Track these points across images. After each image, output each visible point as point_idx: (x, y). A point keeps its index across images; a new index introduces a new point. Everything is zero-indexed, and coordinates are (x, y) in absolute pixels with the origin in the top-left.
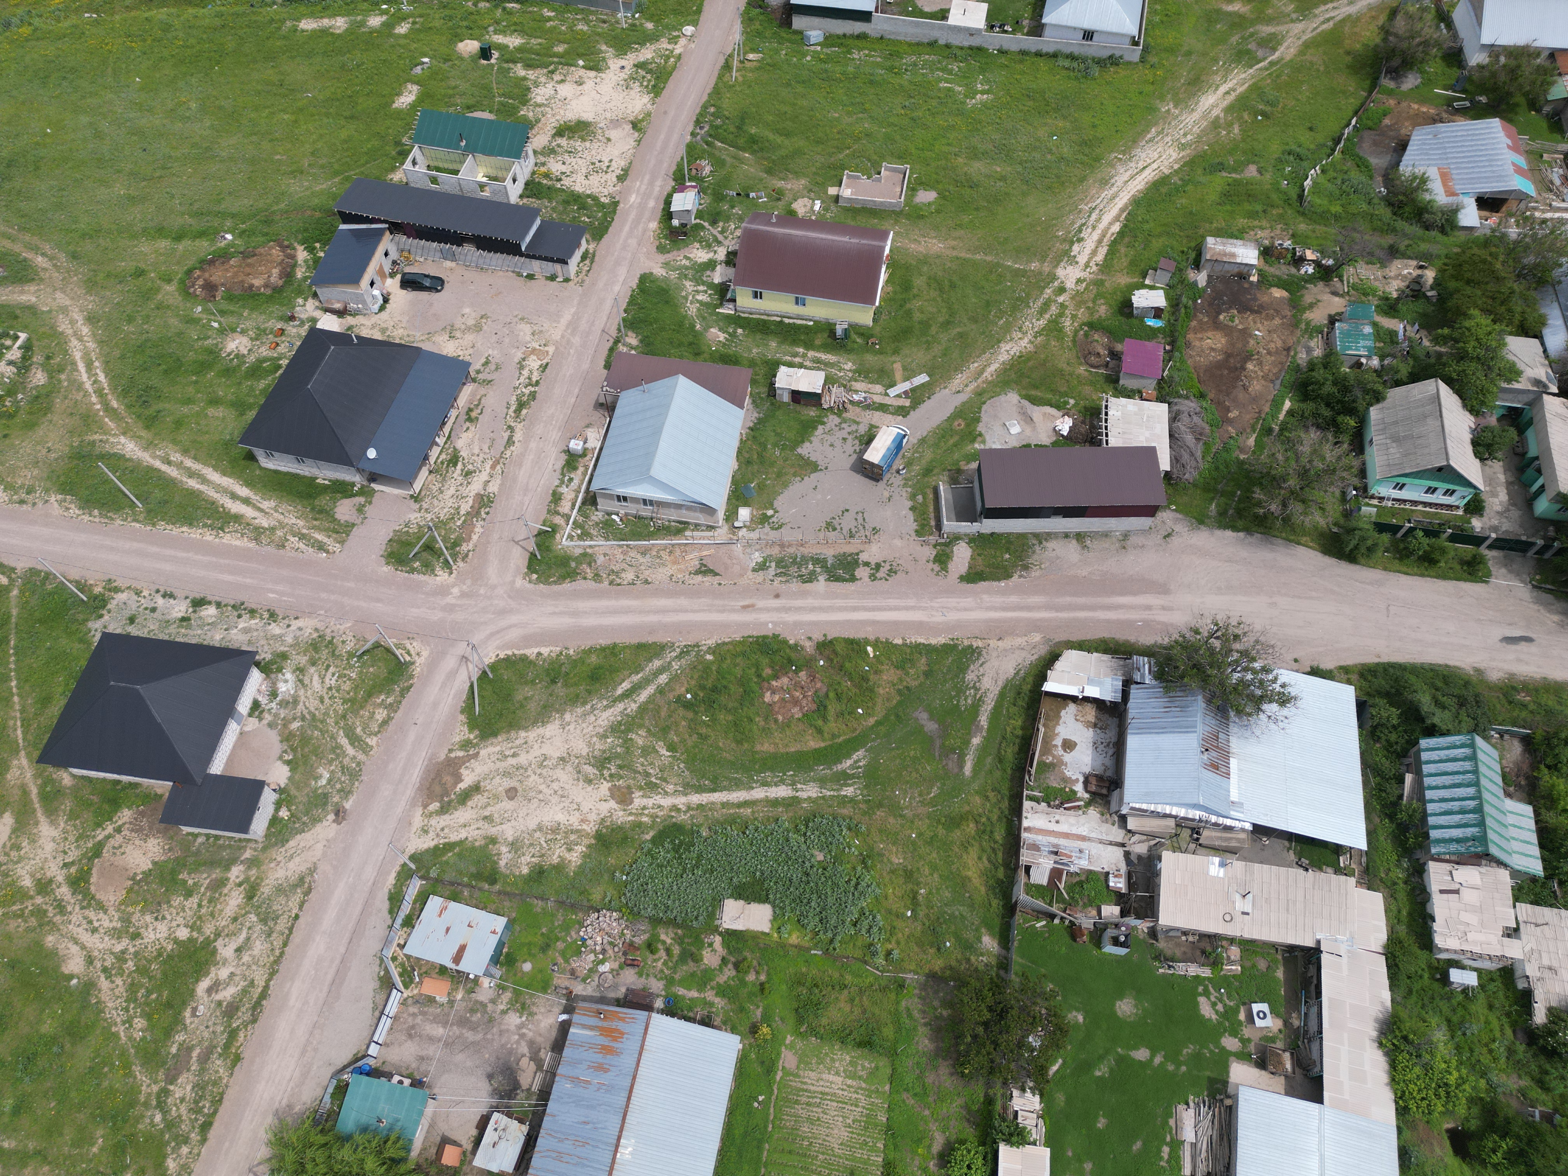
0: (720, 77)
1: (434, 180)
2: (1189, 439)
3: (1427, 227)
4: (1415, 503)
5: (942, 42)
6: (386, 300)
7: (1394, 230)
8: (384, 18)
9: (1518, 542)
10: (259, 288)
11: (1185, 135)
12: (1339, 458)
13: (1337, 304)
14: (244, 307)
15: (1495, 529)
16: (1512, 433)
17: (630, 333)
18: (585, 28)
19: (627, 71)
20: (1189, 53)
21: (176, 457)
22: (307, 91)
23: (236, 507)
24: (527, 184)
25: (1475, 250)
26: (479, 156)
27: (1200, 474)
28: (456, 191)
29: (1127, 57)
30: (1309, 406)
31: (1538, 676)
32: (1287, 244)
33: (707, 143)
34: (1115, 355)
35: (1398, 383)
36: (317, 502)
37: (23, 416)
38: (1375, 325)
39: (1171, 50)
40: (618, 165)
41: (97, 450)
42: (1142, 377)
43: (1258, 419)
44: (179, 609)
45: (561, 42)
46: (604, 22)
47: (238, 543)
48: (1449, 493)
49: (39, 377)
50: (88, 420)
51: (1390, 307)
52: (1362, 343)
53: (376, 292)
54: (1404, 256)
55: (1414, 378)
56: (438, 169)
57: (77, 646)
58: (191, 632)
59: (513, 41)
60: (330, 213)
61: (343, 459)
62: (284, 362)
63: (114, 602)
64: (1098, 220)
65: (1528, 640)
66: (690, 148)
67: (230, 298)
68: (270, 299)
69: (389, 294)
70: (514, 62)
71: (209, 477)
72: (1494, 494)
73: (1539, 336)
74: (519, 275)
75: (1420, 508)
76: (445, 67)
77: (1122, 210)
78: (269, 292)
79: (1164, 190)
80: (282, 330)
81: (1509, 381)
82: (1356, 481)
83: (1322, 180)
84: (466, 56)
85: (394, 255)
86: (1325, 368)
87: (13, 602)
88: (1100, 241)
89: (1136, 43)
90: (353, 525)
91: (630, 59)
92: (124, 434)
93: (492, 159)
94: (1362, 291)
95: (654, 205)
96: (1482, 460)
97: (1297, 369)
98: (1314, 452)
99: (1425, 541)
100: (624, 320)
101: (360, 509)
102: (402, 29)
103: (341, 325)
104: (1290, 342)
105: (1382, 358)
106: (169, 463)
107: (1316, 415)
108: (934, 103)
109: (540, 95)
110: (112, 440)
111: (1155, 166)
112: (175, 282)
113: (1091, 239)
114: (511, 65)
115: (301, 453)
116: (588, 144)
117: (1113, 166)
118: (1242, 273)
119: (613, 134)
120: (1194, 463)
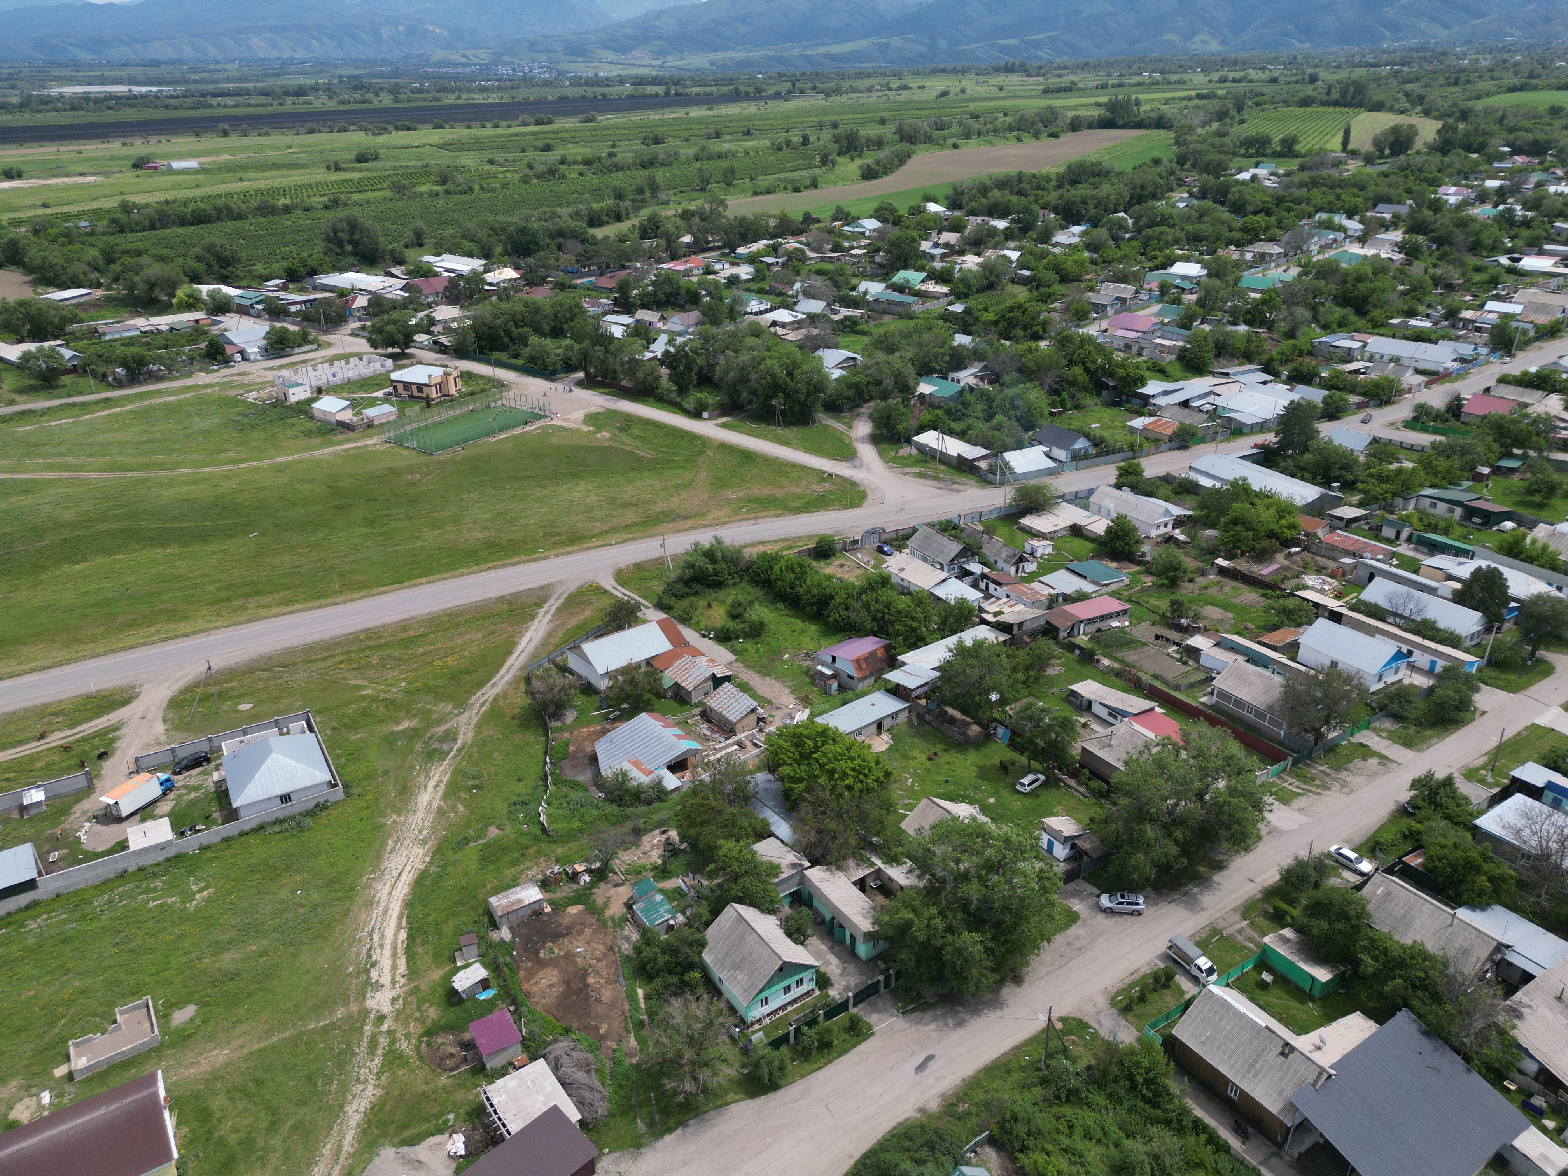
2: (580, 1076)
3: (649, 803)
4: (783, 1007)
5: (132, 869)
7: (628, 817)
9: (869, 987)
11: (420, 832)
12: (708, 1010)
13: (624, 892)
15: (847, 989)
16: (805, 910)
20: (386, 773)
25: (691, 801)
27: (610, 1101)
29: (332, 799)
30: (658, 983)
31: (958, 1082)
32: (557, 869)
34: (468, 1046)
35: (708, 924)
38: (661, 891)
39: (370, 777)
42: (504, 1049)
43: (625, 1020)
48: (800, 983)
51: (663, 872)
52: (662, 910)
54: (647, 831)
55: (716, 912)
64: (382, 937)
65: (930, 1058)
72: (828, 963)
73: (771, 834)
75: (790, 1009)
77: (400, 918)
79: (428, 882)
81: (776, 875)
82: (732, 1020)
83: (552, 810)
86: (648, 944)
88: (394, 955)
89: (335, 785)
94: (635, 872)
96: (802, 943)
97: (629, 959)
98: (687, 1017)
99: (812, 1032)
104: (609, 942)
105: (683, 912)
107: (667, 987)
108: (150, 925)
111: (408, 868)
113: (384, 959)
117: (370, 887)
118: (536, 911)
120: (598, 1096)
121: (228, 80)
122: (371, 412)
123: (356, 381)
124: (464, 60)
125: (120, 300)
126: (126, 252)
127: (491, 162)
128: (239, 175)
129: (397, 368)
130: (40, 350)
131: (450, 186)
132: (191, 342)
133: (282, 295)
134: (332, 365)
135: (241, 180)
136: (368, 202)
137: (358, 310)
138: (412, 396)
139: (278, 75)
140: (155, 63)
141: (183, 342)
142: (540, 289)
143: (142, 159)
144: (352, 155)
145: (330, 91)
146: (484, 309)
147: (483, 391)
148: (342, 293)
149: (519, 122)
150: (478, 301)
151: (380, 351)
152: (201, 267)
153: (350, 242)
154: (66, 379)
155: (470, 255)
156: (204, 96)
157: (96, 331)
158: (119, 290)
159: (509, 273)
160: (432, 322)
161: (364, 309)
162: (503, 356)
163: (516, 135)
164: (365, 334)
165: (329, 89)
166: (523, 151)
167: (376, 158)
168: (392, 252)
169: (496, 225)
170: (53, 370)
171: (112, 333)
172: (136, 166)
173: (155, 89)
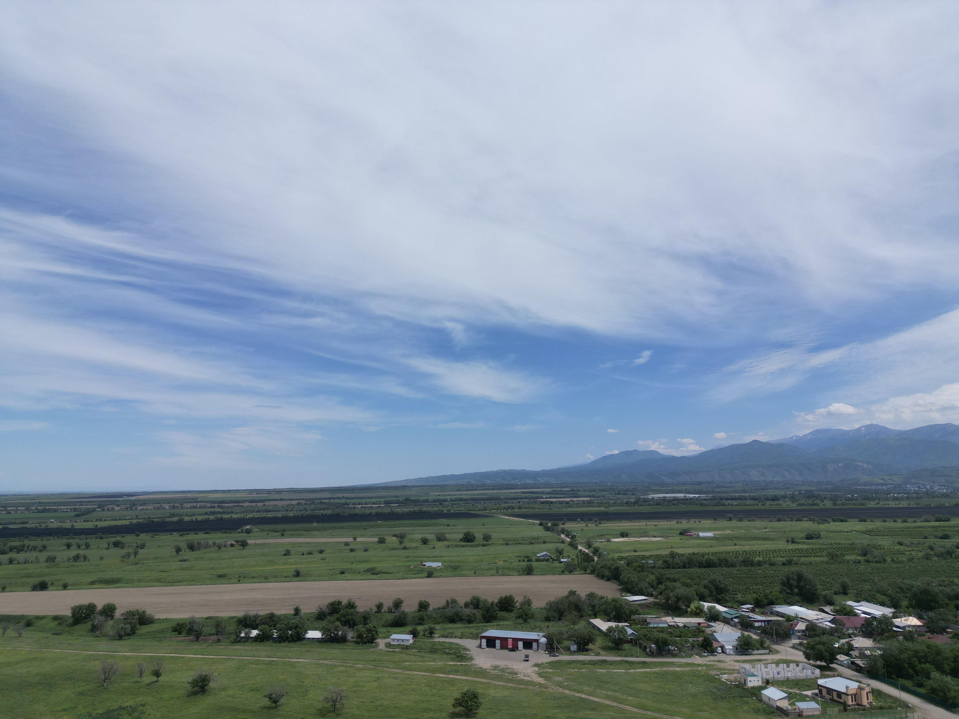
121: (736, 492)
122: (802, 705)
123: (793, 681)
124: (882, 482)
125: (661, 605)
126: (669, 579)
127: (900, 544)
128: (735, 542)
129: (823, 676)
130: (617, 627)
131: (869, 557)
132: (695, 636)
133: (751, 615)
134: (777, 666)
135: (735, 545)
136: (811, 563)
137: (799, 631)
138: (832, 700)
139: (763, 489)
140: (699, 483)
141: (690, 635)
142: (940, 636)
143: (685, 530)
144: (804, 535)
145: (793, 498)
146: (893, 645)
147: (890, 708)
148: (789, 619)
149: (923, 518)
150: (888, 638)
151: (811, 662)
152: (706, 592)
153: (797, 587)
154: (626, 646)
155: (883, 604)
156: (721, 499)
157: (646, 621)
158: (661, 600)
159: (913, 621)
160: (851, 648)
161: (803, 631)
162: (908, 683)
163: (920, 527)
164: (802, 648)
165: (792, 498)
166: (926, 538)
167: (819, 537)
168: (825, 597)
169: (903, 586)
170: (621, 639)
171: (653, 623)
172: (681, 534)
173: (697, 496)
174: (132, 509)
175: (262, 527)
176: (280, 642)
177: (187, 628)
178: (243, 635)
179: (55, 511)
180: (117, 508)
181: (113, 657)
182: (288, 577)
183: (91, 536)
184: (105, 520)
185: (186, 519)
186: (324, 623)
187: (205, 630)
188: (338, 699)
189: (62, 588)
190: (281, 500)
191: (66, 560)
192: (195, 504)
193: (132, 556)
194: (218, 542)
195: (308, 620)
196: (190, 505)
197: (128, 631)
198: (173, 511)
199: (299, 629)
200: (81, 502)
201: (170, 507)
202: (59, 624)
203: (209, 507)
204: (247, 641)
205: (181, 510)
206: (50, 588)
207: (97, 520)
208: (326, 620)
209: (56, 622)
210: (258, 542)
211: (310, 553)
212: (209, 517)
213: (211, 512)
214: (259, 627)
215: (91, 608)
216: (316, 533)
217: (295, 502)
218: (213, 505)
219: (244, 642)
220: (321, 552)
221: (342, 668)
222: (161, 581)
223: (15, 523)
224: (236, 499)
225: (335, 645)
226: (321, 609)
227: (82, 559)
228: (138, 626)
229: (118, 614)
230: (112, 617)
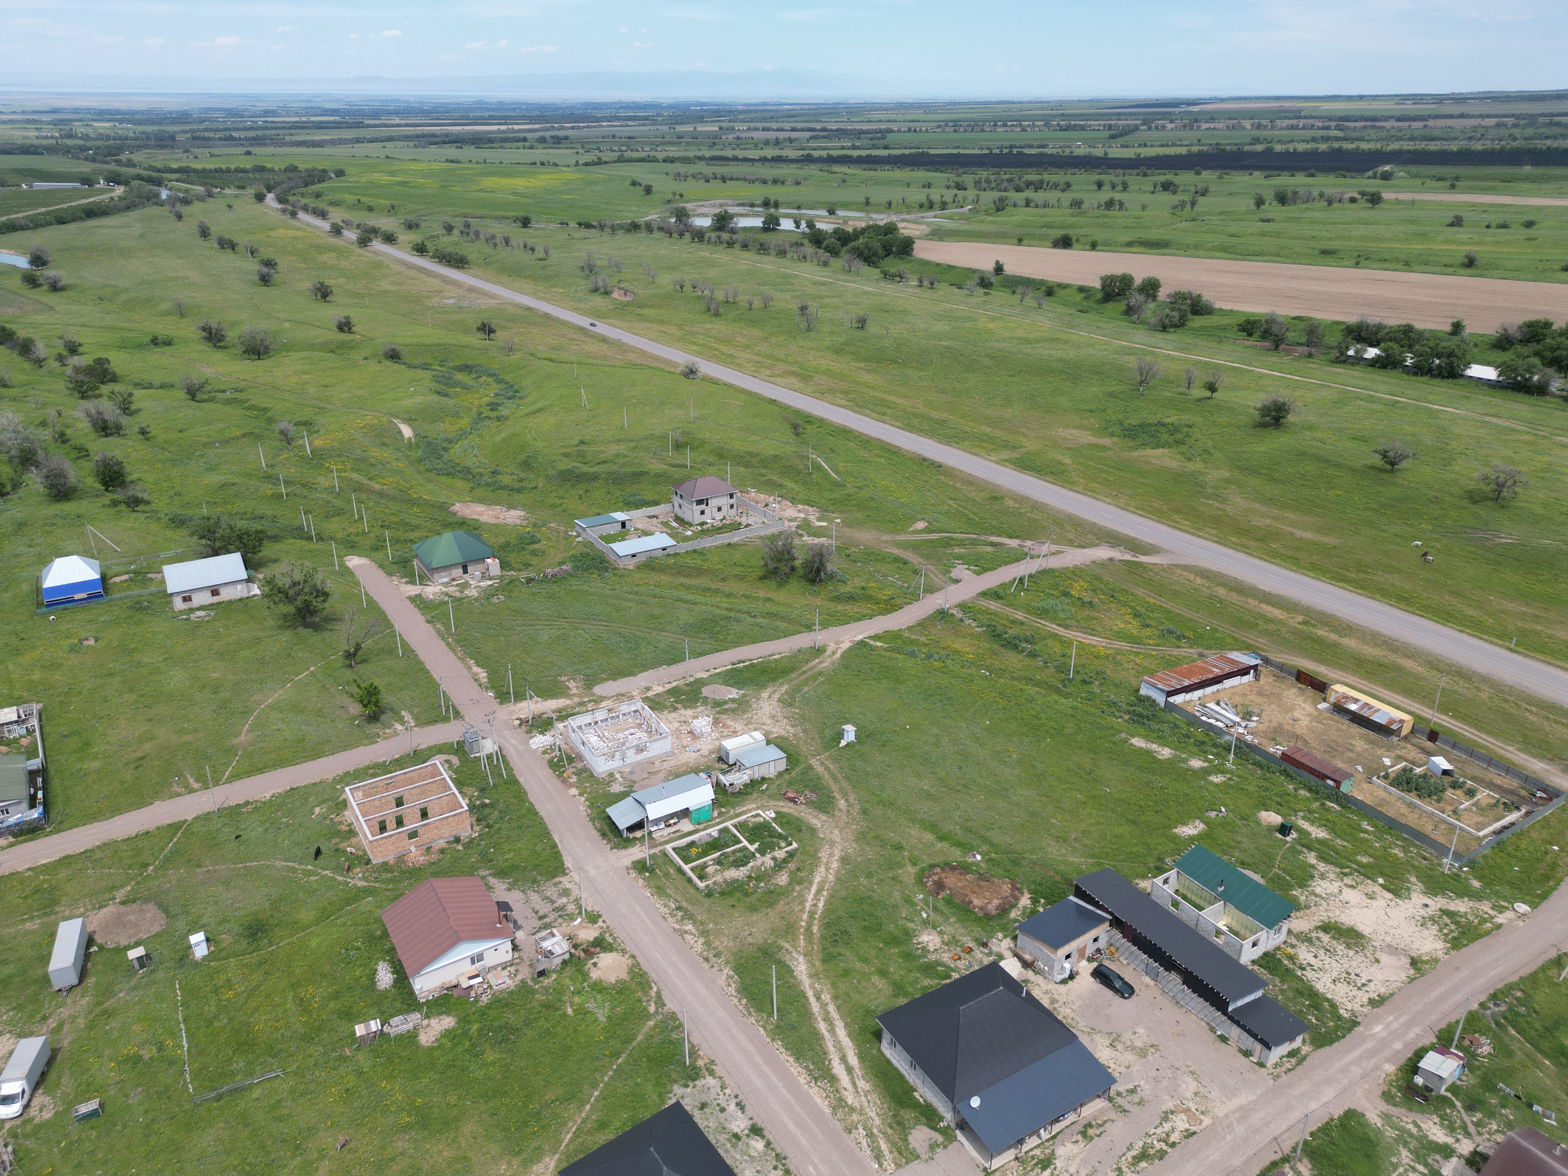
0: (1544, 968)
1: (1176, 904)
6: (1071, 977)
8: (1206, 764)
10: (975, 907)
14: (954, 914)
17: (1305, 1161)
18: (1402, 855)
19: (1430, 911)
21: (826, 997)
22: (1108, 786)
23: (838, 1069)
24: (1266, 954)
26: (1231, 907)
28: (1192, 924)
33: (1497, 1024)
36: (902, 1112)
37: (753, 899)
40: (1376, 989)
41: (779, 956)
44: (740, 1124)
45: (1367, 854)
46: (1425, 859)
47: (819, 1101)
49: (783, 879)
50: (789, 929)
53: (1067, 965)
56: (1184, 897)
57: (655, 1097)
58: (733, 1152)
59: (1318, 833)
60: (1068, 882)
61: (948, 1090)
62: (955, 976)
63: (703, 1082)
66: (1472, 1019)
67: (948, 902)
68: (978, 920)
69: (1077, 973)
70: (1310, 849)
71: (837, 1029)
74: (1213, 1030)
76: (1239, 823)
78: (980, 914)
80: (971, 950)
84: (1264, 823)
85: (1102, 944)
87: (645, 1030)
90: (918, 1157)
91: (1437, 903)
92: (805, 955)
93: (1242, 916)
95: (1401, 1048)
100: (1306, 1142)
101: (933, 1147)
102: (1217, 779)
103: (1020, 974)
106: (818, 998)
109: (1321, 887)
110: (794, 954)
112: (918, 868)
114: (1305, 850)
115: (919, 1059)
116: (1351, 953)
119: (1385, 958)
174: (1192, 129)
175: (1414, 169)
176: (1415, 374)
177: (1262, 329)
178: (1351, 353)
179: (1083, 128)
180: (1170, 126)
181: (1154, 353)
182: (1451, 266)
183: (1131, 171)
184: (1152, 146)
185: (1278, 148)
186: (1506, 357)
187: (1291, 336)
188: (1509, 483)
189: (1088, 247)
190: (1462, 116)
191: (1096, 206)
192: (1295, 122)
193: (1188, 206)
194: (1328, 191)
195: (1476, 346)
196: (1286, 123)
197: (1176, 320)
198: (1257, 133)
199: (1454, 359)
200: (1119, 114)
201: (1252, 125)
202: (1086, 298)
203: (1319, 128)
204: (1358, 364)
205: (1270, 132)
206: (1075, 245)
207: (1140, 146)
208: (1512, 351)
209: (1083, 295)
210: (1403, 196)
211: (1504, 226)
212: (1318, 146)
213: (1322, 137)
214: (1382, 345)
215: (1126, 281)
216: (1525, 186)
217: (1492, 122)
218: (1327, 124)
219: (1353, 364)
220: (1529, 225)
221: (1526, 437)
222: (1228, 251)
223: (1031, 147)
224: (1371, 114)
225: (1520, 396)
226: (1506, 330)
227: (1117, 207)
228: (1190, 316)
229: (1163, 294)
230: (1154, 297)
